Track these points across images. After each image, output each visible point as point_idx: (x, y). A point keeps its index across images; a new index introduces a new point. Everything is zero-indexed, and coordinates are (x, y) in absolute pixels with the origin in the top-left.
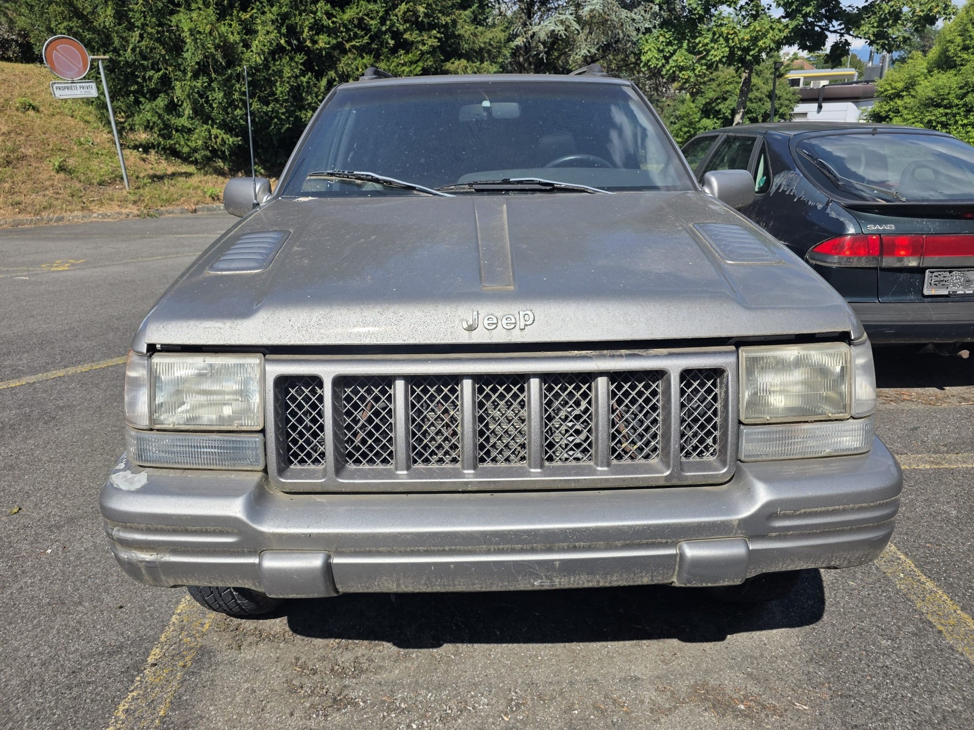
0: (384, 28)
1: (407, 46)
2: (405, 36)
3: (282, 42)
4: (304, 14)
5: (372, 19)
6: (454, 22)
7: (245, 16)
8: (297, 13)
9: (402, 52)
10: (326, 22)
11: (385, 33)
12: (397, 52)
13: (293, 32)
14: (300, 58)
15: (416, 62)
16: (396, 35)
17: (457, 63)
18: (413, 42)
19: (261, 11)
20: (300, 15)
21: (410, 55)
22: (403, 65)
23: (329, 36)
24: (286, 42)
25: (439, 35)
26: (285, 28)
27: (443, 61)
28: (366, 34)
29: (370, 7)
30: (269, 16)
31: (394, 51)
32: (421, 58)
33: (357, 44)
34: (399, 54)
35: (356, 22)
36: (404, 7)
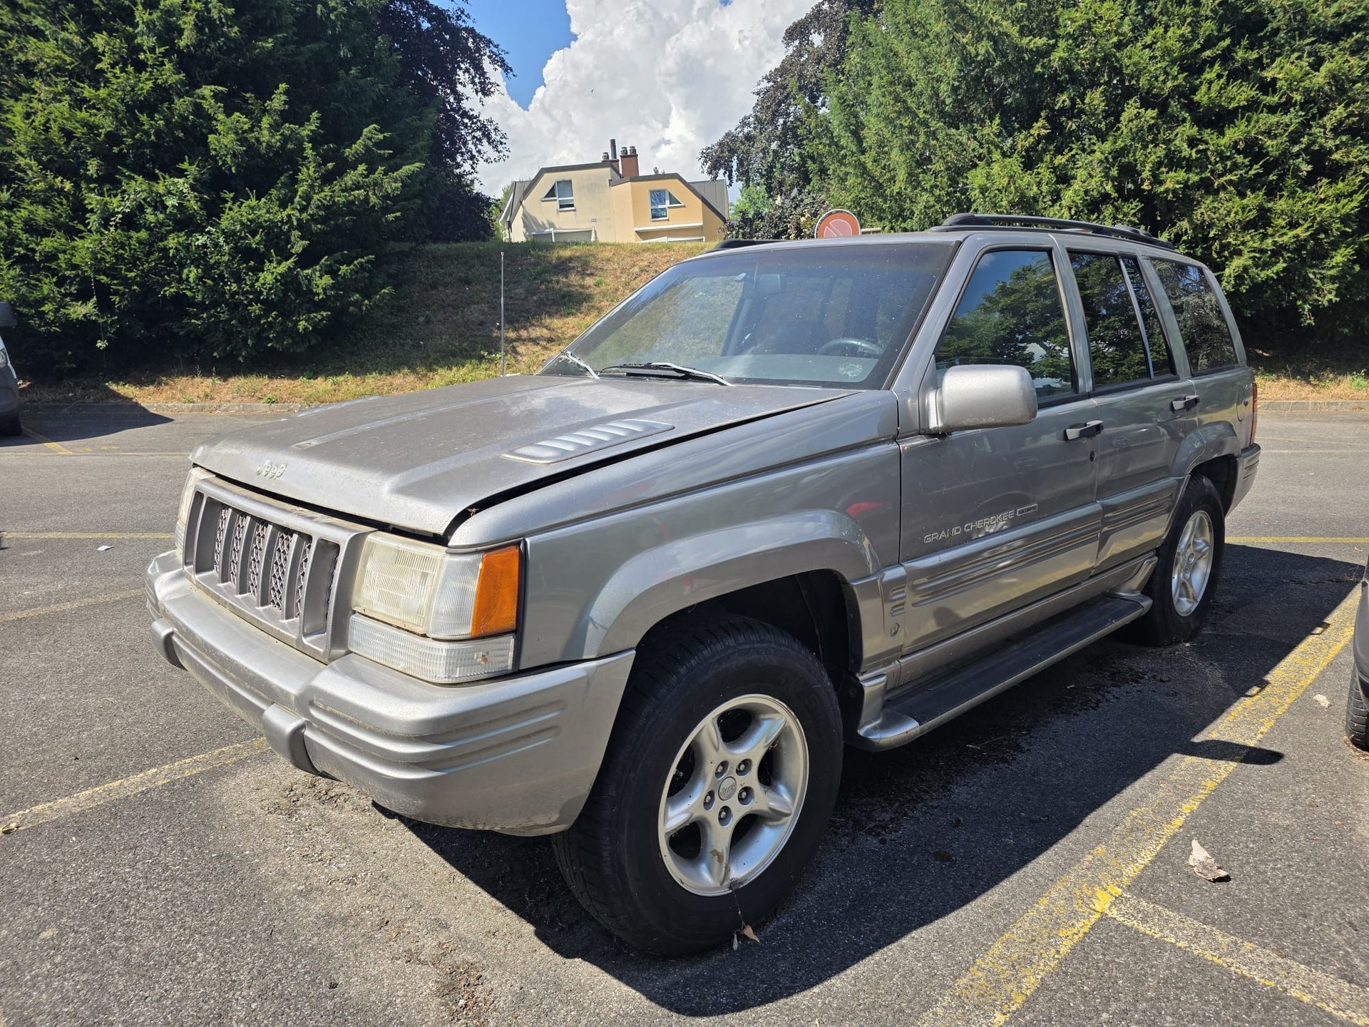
0: (1296, 149)
1: (1337, 172)
2: (1334, 157)
3: (1108, 188)
4: (1151, 146)
5: (1274, 137)
7: (1060, 160)
8: (1139, 146)
9: (1325, 181)
10: (1186, 151)
11: (1298, 155)
12: (1316, 182)
13: (1129, 171)
14: (1134, 206)
15: (1350, 195)
16: (1319, 158)
18: (1350, 165)
19: (1089, 150)
20: (1145, 148)
21: (1341, 185)
22: (1322, 201)
23: (1187, 171)
24: (1114, 186)
26: (1116, 168)
28: (1255, 162)
29: (1274, 120)
30: (1098, 155)
31: (1308, 182)
32: (1360, 187)
33: (1234, 178)
34: (1319, 184)
35: (1241, 145)
36: (1339, 111)
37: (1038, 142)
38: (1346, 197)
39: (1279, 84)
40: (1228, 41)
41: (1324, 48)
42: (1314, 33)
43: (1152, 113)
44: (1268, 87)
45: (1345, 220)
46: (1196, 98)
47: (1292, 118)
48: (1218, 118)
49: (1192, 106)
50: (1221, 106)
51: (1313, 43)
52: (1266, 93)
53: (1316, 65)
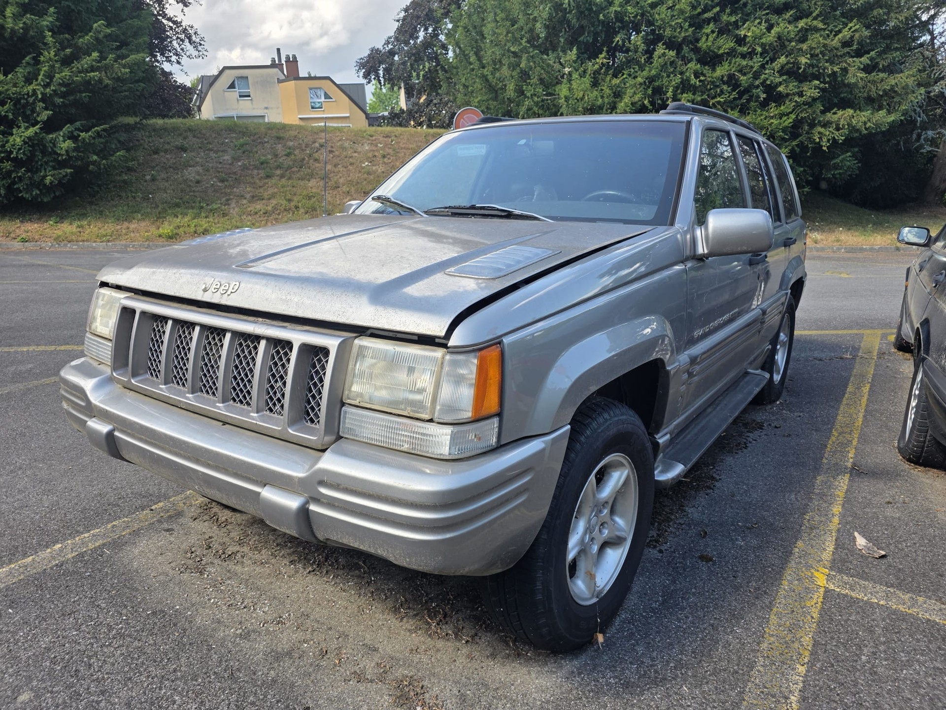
0: (757, 83)
1: (779, 99)
2: (778, 89)
3: (646, 102)
4: (672, 76)
5: (745, 74)
6: (845, 71)
7: (616, 81)
8: (665, 75)
9: (774, 105)
10: (693, 81)
11: (758, 87)
12: (768, 105)
15: (788, 114)
16: (770, 89)
17: (840, 113)
18: (788, 95)
19: (633, 76)
20: (668, 76)
21: (782, 108)
22: (772, 118)
23: (694, 94)
24: (649, 101)
25: (822, 85)
26: (651, 89)
27: (823, 112)
28: (733, 90)
29: (744, 63)
30: (639, 80)
31: (764, 105)
32: (793, 110)
33: (722, 100)
34: (770, 107)
35: (725, 79)
36: (783, 60)
37: (601, 68)
38: (785, 115)
39: (747, 40)
40: (718, 9)
41: (774, 18)
42: (768, 8)
43: (672, 53)
44: (741, 41)
45: (784, 130)
46: (699, 45)
47: (757, 62)
48: (711, 59)
49: (697, 50)
50: (713, 52)
51: (767, 14)
52: (740, 46)
53: (770, 28)
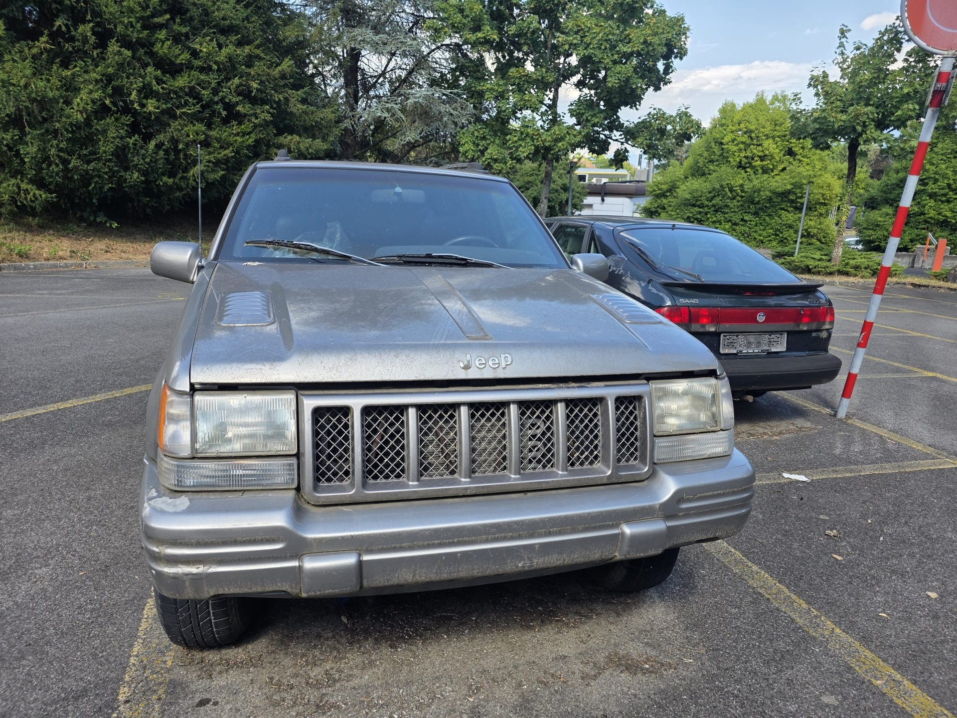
0: (216, 99)
1: (240, 118)
2: (237, 109)
3: (107, 102)
4: (132, 77)
5: (204, 88)
6: (287, 99)
7: (66, 73)
8: (125, 75)
9: (235, 123)
10: (156, 87)
11: (217, 103)
12: (229, 122)
13: (119, 92)
14: (127, 119)
16: (229, 107)
17: (289, 137)
18: (245, 115)
19: (84, 69)
20: (128, 78)
21: (243, 127)
22: (235, 135)
23: (158, 101)
24: (111, 102)
25: (271, 111)
26: (110, 88)
27: (275, 135)
28: (198, 103)
29: (202, 77)
30: (94, 75)
31: (226, 121)
32: (254, 130)
33: (189, 111)
34: (231, 124)
35: (187, 90)
36: (236, 81)
38: (247, 135)
39: (201, 54)
40: (168, 16)
41: (222, 39)
42: (214, 27)
43: (129, 53)
44: (195, 54)
45: (249, 147)
46: (155, 50)
47: (212, 79)
48: (171, 68)
49: (152, 54)
50: (170, 60)
51: (214, 33)
52: (195, 59)
53: (220, 46)
